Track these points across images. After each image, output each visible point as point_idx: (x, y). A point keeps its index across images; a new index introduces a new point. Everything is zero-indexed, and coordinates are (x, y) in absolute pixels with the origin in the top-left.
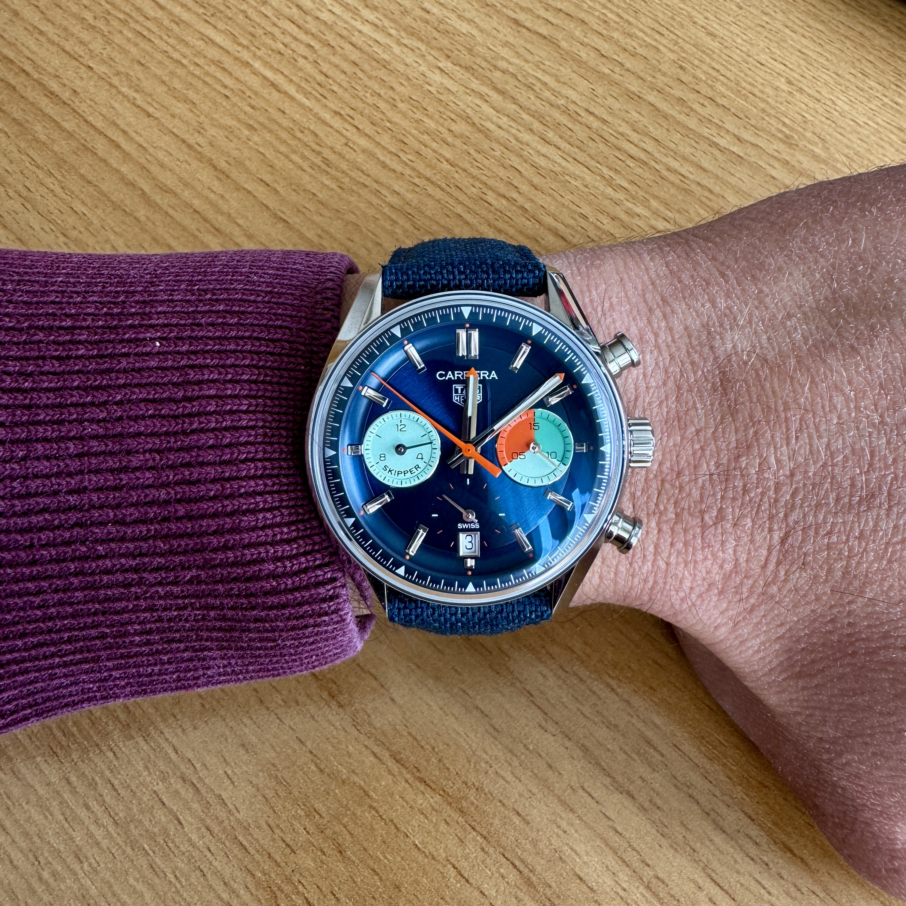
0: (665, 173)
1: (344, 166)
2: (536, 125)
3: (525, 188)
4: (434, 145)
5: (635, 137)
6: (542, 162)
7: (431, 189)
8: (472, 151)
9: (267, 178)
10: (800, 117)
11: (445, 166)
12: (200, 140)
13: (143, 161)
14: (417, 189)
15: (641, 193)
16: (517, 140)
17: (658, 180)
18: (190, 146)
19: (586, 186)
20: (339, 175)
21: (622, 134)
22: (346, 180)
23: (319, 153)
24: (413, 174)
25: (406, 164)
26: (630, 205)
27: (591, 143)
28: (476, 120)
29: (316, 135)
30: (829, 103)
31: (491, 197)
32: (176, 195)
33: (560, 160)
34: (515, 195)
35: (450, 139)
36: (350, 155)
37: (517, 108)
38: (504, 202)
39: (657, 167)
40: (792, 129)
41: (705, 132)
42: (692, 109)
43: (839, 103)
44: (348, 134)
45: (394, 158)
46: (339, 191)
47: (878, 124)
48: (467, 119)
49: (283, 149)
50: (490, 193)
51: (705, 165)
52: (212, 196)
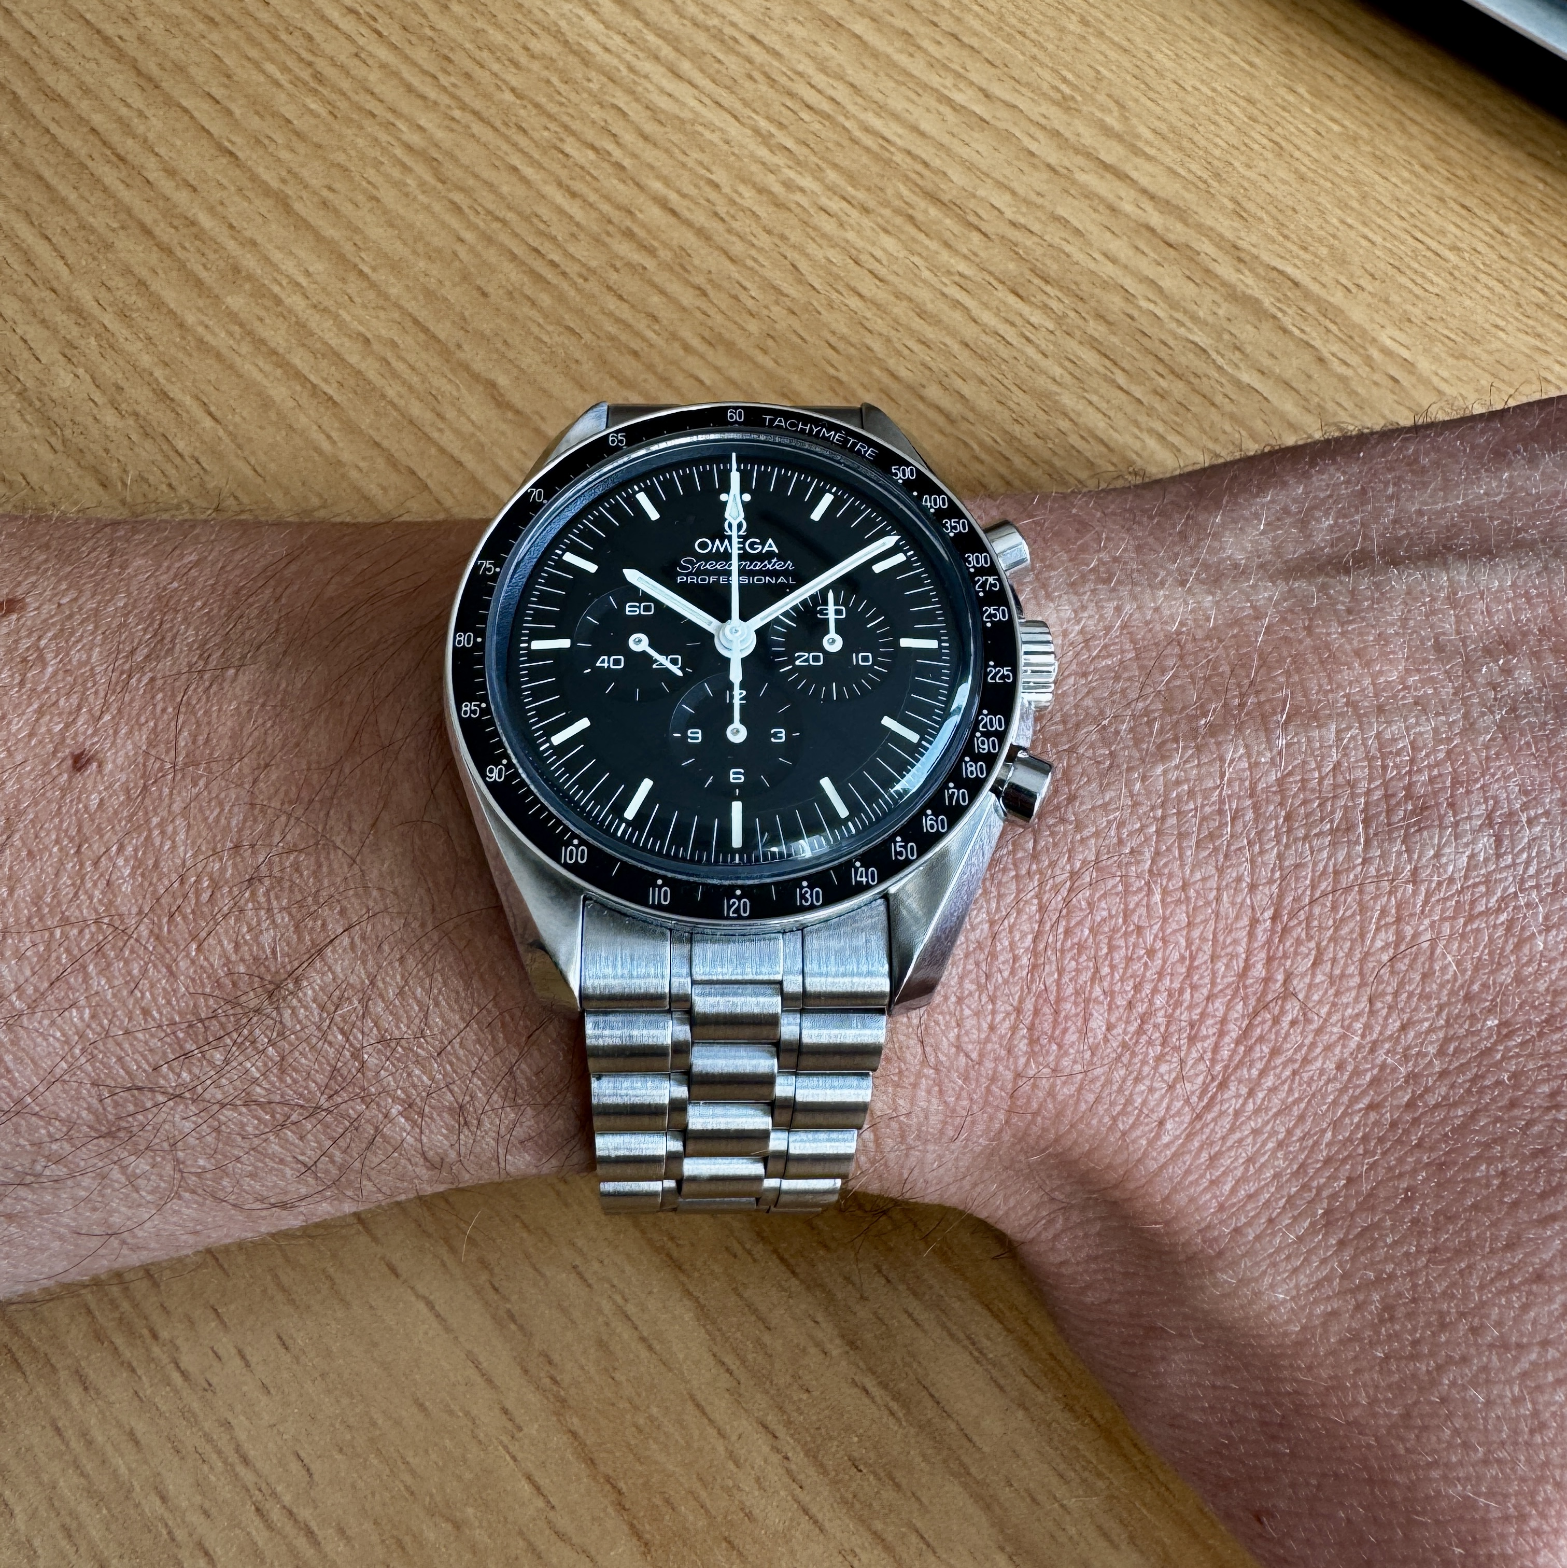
0: (858, 133)
1: (346, 85)
2: (666, 51)
3: (628, 137)
4: (496, 67)
5: (820, 79)
6: (663, 103)
7: (477, 128)
8: (555, 80)
9: (217, 92)
10: (1092, 74)
11: (508, 97)
12: (124, 31)
13: (26, 54)
14: (454, 125)
15: (813, 159)
16: (631, 69)
17: (846, 142)
18: (106, 40)
19: (727, 142)
20: (334, 97)
21: (800, 74)
22: (343, 105)
23: (310, 64)
24: (453, 104)
25: (444, 89)
26: (792, 174)
27: (748, 84)
28: (571, 37)
29: (310, 38)
30: (1143, 56)
31: (570, 146)
32: (67, 105)
33: (693, 103)
34: (610, 147)
35: (523, 59)
36: (359, 70)
37: (639, 25)
38: (591, 155)
39: (848, 124)
40: (1075, 87)
41: (935, 80)
42: (919, 48)
43: (1159, 56)
44: (361, 41)
45: (429, 80)
46: (330, 119)
47: (1214, 90)
48: (558, 35)
49: (254, 53)
50: (570, 140)
51: (924, 126)
52: (124, 111)
